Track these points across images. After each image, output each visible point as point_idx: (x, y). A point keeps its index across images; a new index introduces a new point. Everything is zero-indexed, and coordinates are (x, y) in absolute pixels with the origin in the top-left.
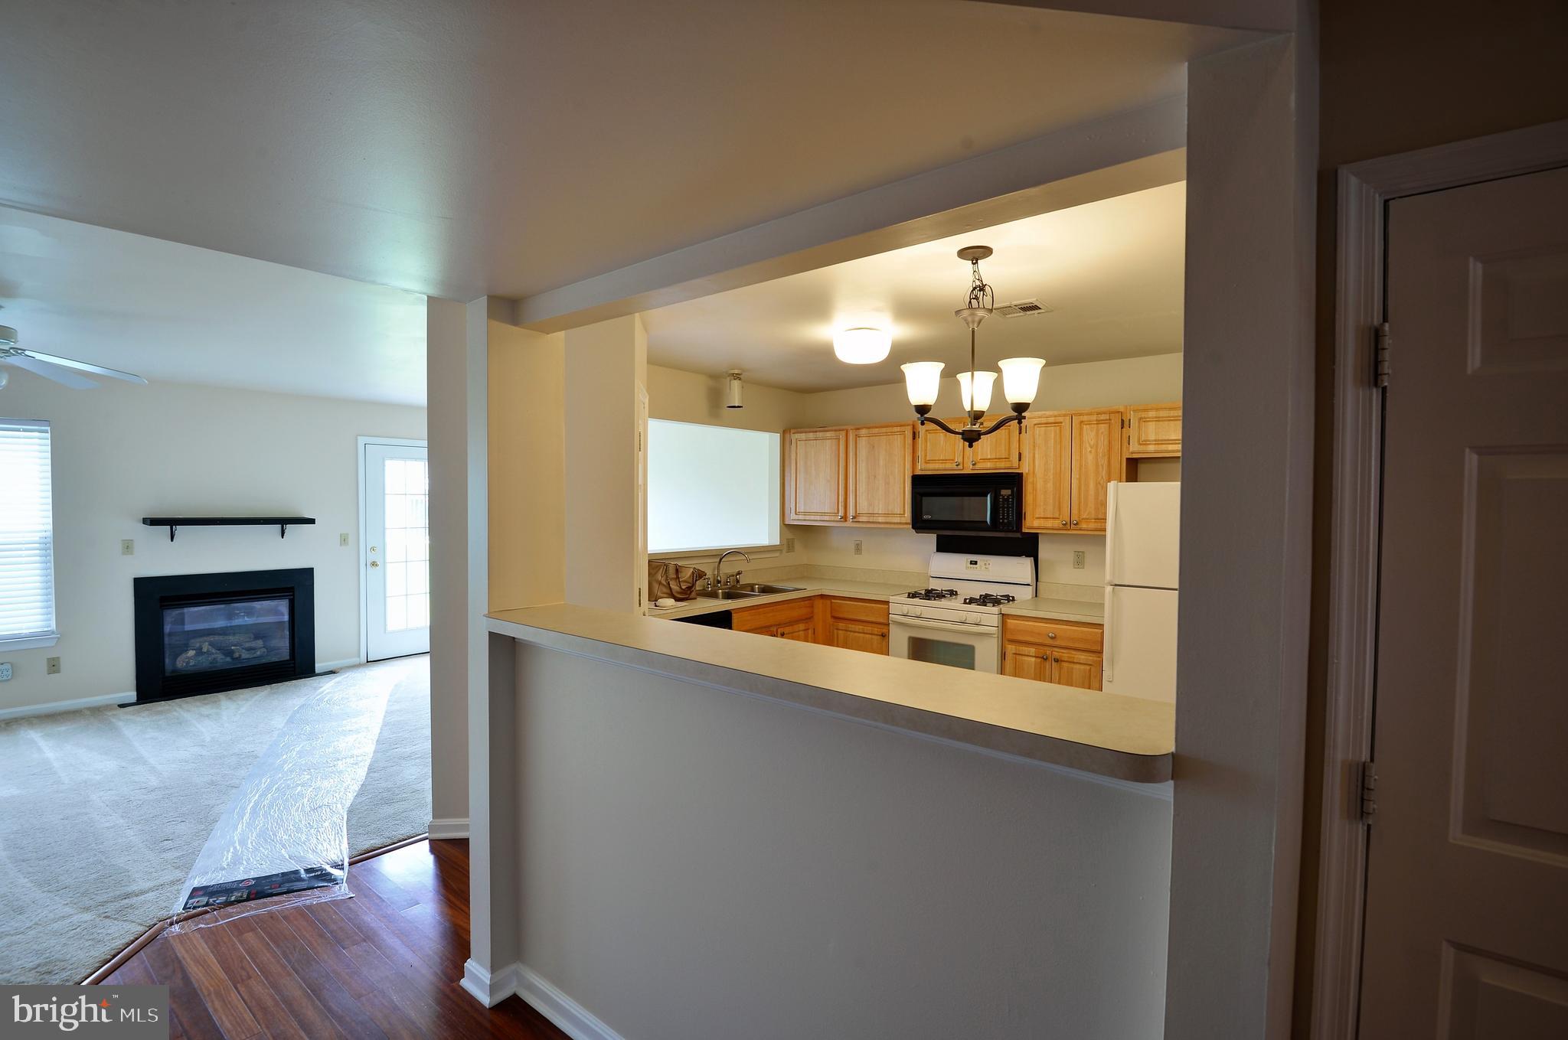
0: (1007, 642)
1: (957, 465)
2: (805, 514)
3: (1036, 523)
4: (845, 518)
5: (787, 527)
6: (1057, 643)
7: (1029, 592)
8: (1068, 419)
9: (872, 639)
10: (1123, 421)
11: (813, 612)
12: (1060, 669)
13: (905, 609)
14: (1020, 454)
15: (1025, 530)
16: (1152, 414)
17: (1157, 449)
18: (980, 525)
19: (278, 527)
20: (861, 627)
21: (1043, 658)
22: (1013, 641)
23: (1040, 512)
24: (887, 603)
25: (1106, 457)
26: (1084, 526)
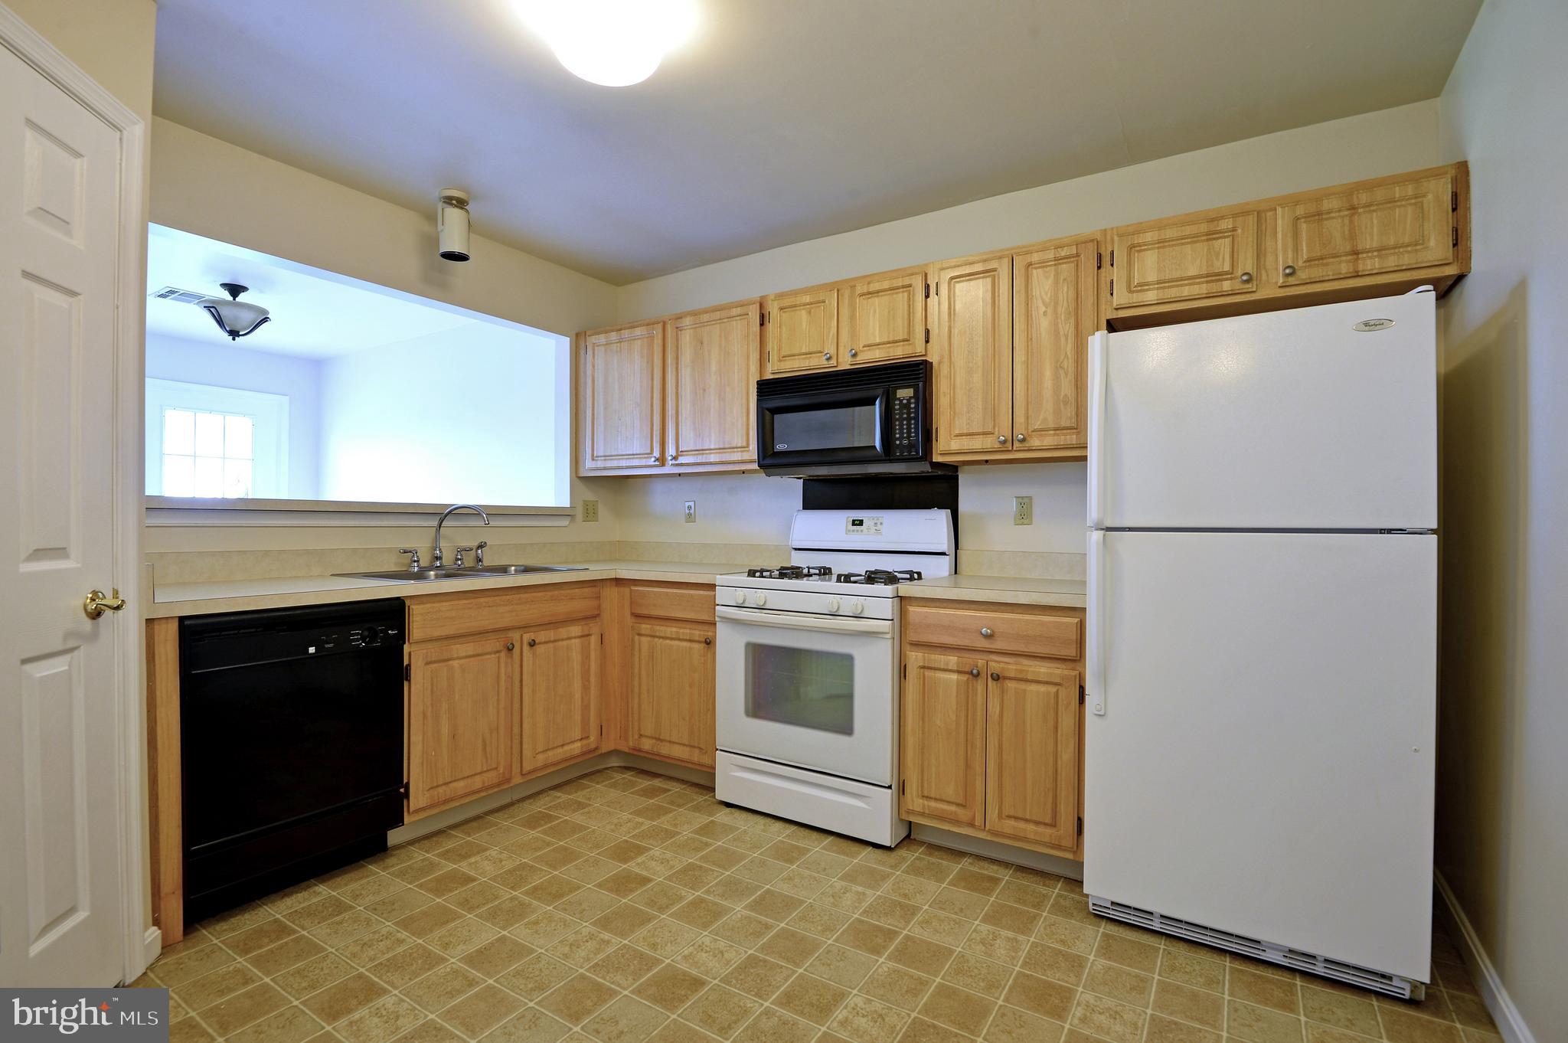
0: (908, 647)
1: (828, 359)
2: (606, 457)
3: (955, 445)
4: (662, 460)
5: (581, 480)
6: (998, 645)
7: (944, 565)
8: (1006, 262)
9: (690, 648)
10: (1100, 257)
11: (599, 607)
12: (1003, 691)
13: (740, 595)
14: (927, 332)
15: (936, 458)
16: (1149, 237)
17: (1161, 296)
18: (862, 455)
20: (674, 629)
21: (971, 673)
22: (917, 645)
23: (961, 425)
24: (712, 587)
25: (1072, 321)
26: (1035, 442)
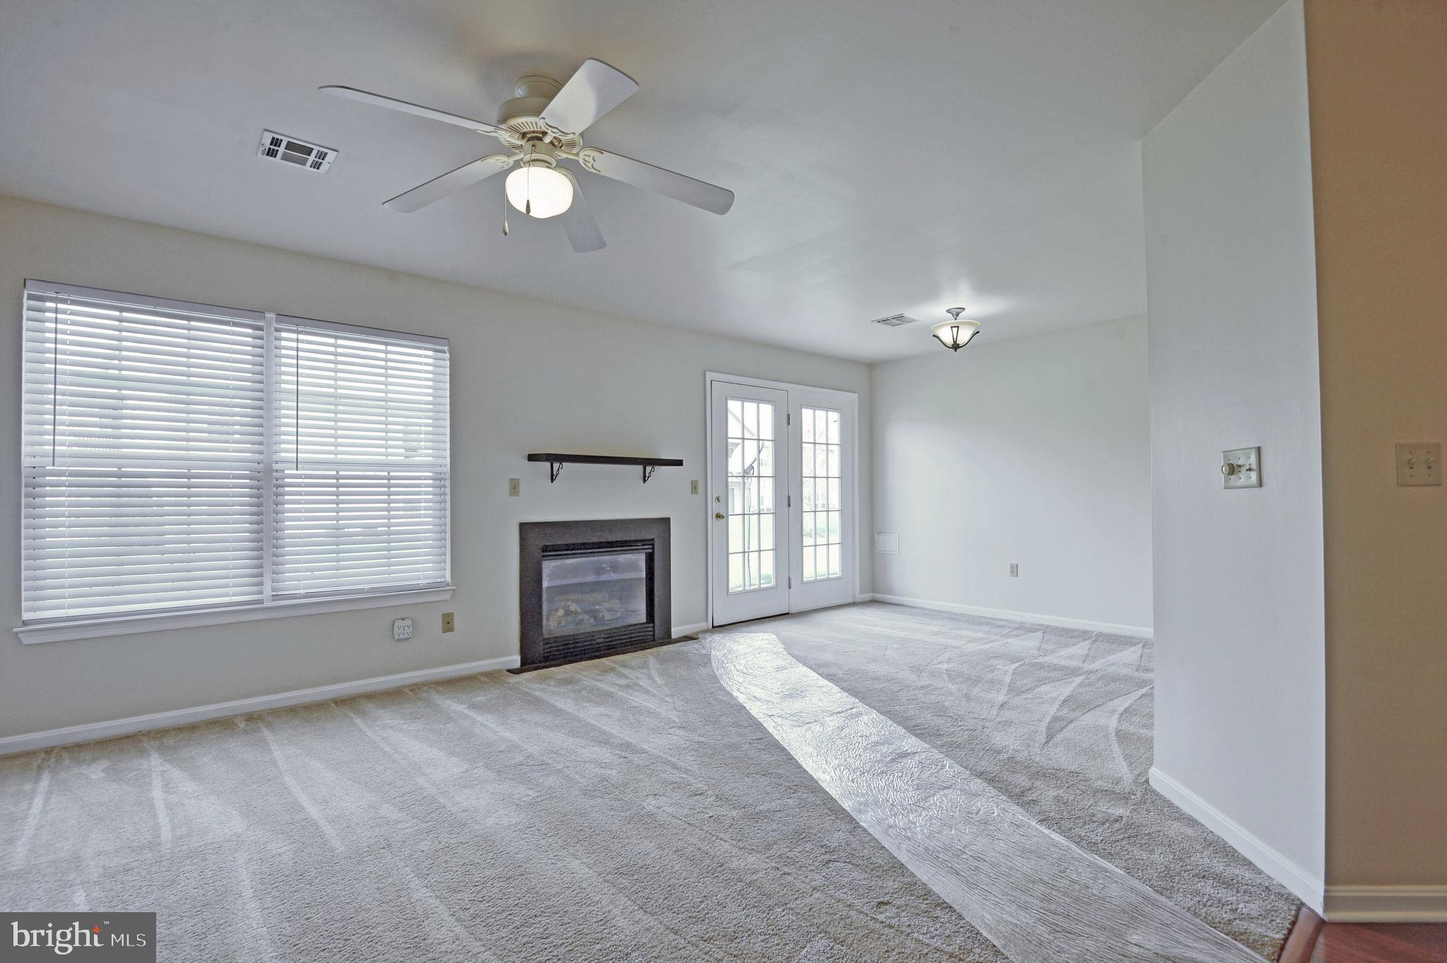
19: (640, 468)
